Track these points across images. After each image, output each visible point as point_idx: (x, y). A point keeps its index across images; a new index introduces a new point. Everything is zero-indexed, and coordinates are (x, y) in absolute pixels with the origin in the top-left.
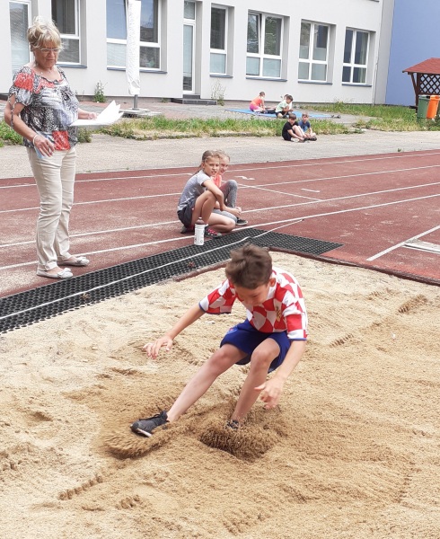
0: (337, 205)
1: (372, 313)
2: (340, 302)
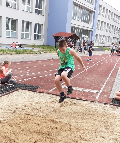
0: (38, 75)
1: (53, 107)
2: (43, 104)
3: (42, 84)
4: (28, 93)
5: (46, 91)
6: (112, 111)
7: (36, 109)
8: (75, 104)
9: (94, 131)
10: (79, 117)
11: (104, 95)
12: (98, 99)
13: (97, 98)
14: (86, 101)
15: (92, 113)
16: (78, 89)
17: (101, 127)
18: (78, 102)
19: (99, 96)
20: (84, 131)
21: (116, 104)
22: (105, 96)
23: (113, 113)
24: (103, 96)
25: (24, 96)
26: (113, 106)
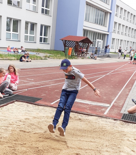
0: (40, 85)
2: (42, 119)
3: (43, 95)
4: (26, 106)
5: (47, 103)
6: (122, 128)
7: (33, 125)
8: (80, 119)
9: (98, 151)
10: (83, 134)
11: (115, 109)
12: (107, 114)
13: (105, 113)
14: (93, 116)
15: (98, 130)
16: (85, 102)
17: (107, 146)
18: (84, 117)
19: (109, 110)
20: (87, 151)
21: (127, 121)
22: (116, 111)
23: (123, 130)
24: (113, 110)
25: (20, 109)
26: (124, 122)
